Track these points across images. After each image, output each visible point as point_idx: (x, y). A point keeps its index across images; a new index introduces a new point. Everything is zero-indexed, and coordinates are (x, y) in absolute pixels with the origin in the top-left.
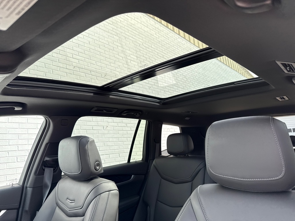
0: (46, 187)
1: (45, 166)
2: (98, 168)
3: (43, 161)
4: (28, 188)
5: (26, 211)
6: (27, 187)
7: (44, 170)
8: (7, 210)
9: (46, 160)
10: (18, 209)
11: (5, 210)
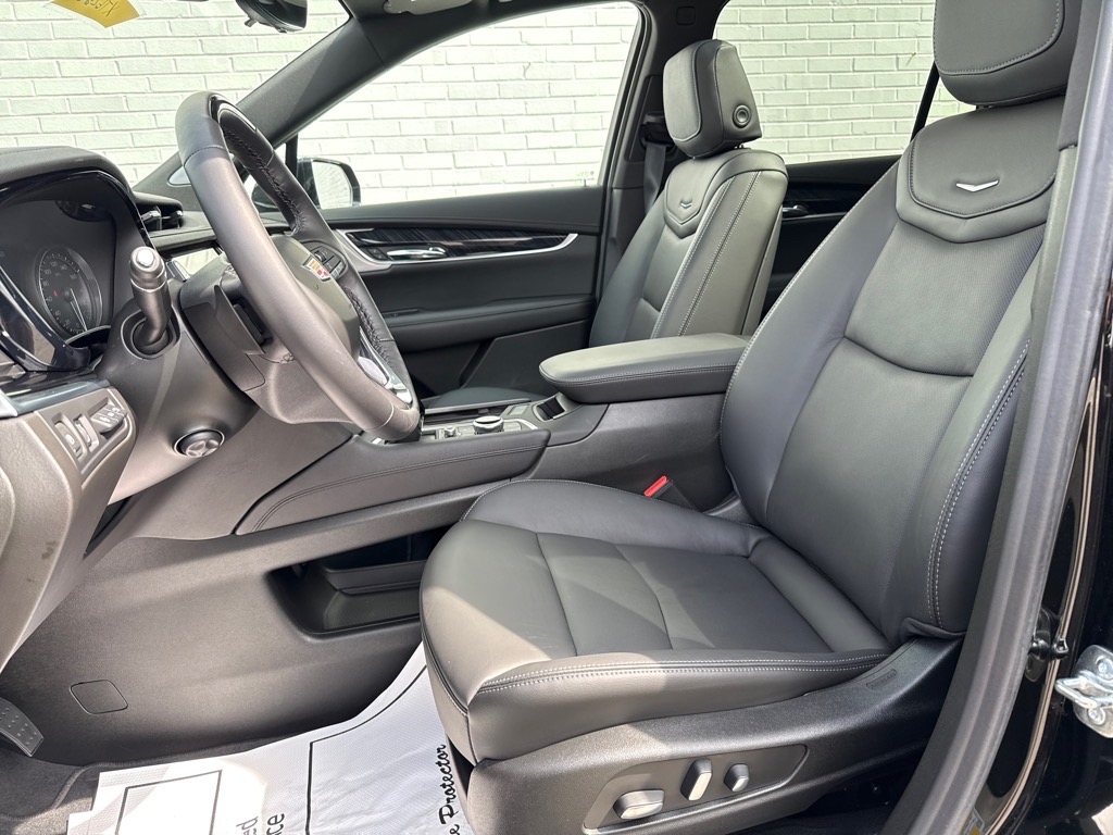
0: (651, 189)
1: (647, 140)
2: (742, 120)
3: (642, 125)
4: (615, 191)
5: (614, 240)
6: (612, 189)
7: (645, 148)
8: (579, 233)
9: (648, 123)
10: (599, 235)
11: (574, 232)
